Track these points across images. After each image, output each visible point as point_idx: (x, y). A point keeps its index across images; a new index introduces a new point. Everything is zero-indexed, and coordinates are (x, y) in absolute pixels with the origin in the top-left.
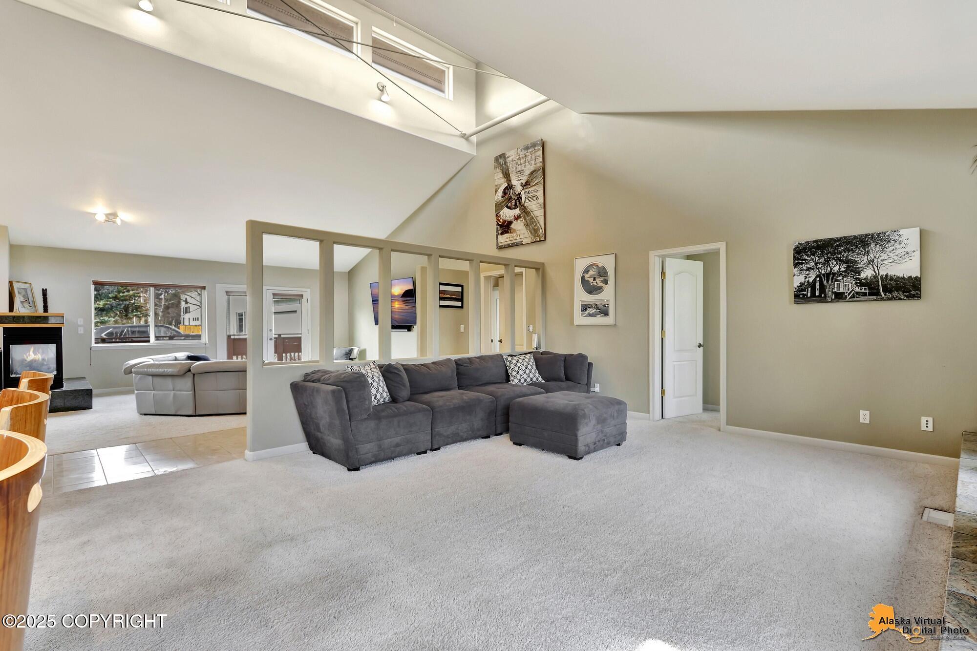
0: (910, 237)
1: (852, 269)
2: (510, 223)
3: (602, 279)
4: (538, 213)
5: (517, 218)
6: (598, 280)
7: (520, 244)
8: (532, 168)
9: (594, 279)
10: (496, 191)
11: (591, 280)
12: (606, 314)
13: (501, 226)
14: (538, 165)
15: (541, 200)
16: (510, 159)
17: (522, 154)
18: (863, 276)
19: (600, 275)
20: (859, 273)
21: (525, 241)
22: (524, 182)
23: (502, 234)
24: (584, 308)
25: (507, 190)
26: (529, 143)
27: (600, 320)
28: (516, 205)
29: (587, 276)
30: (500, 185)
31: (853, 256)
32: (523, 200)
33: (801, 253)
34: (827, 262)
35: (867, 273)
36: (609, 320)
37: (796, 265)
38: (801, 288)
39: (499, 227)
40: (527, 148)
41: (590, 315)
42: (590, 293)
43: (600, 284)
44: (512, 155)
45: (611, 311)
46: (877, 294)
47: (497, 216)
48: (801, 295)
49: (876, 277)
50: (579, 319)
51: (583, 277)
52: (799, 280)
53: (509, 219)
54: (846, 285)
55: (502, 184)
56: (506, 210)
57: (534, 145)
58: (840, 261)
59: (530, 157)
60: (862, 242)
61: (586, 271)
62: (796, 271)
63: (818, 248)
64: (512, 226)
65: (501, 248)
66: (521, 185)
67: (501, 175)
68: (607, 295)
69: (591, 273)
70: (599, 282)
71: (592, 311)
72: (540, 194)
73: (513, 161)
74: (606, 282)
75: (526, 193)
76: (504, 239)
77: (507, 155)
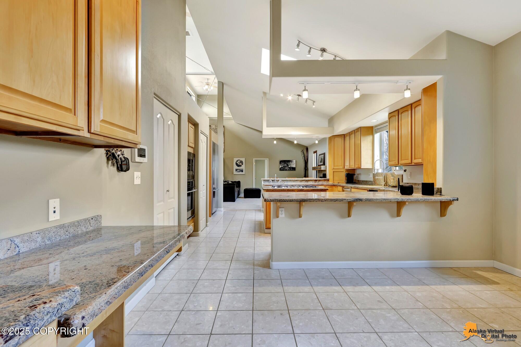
0: (294, 161)
1: (288, 165)
3: (241, 163)
6: (240, 164)
9: (239, 163)
11: (238, 163)
12: (242, 171)
17: (217, 127)
18: (289, 167)
19: (241, 162)
20: (288, 166)
24: (236, 170)
27: (241, 173)
29: (237, 162)
31: (288, 164)
33: (281, 162)
34: (284, 164)
35: (290, 166)
36: (243, 173)
37: (280, 164)
38: (281, 168)
41: (238, 172)
42: (238, 166)
43: (241, 165)
45: (244, 171)
46: (291, 170)
48: (281, 169)
49: (290, 167)
50: (235, 173)
51: (236, 163)
52: (280, 167)
54: (287, 168)
58: (286, 164)
60: (289, 161)
61: (237, 161)
62: (280, 165)
63: (283, 161)
68: (243, 167)
69: (238, 162)
70: (241, 164)
71: (239, 171)
73: (213, 128)
74: (242, 164)
77: (211, 126)
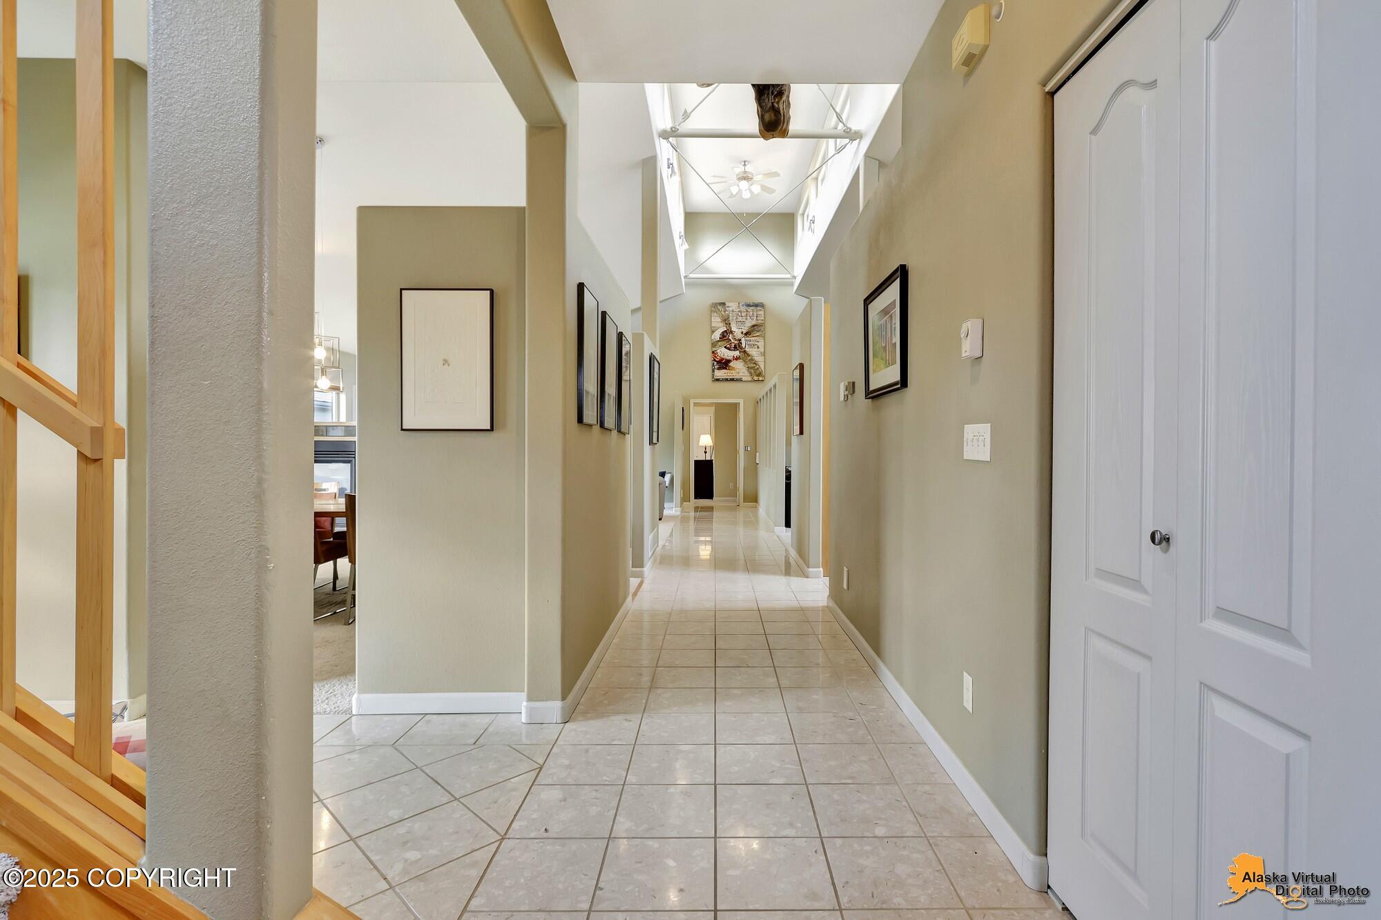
2: (729, 361)
4: (759, 359)
5: (737, 359)
7: (740, 380)
8: (754, 322)
10: (713, 332)
13: (718, 362)
14: (760, 321)
15: (762, 350)
16: (731, 309)
17: (743, 309)
21: (744, 379)
22: (745, 332)
23: (719, 369)
25: (725, 334)
26: (751, 302)
28: (735, 347)
30: (718, 328)
32: (743, 345)
39: (715, 363)
40: (749, 305)
44: (732, 306)
47: (713, 352)
53: (728, 358)
55: (720, 327)
56: (723, 350)
57: (756, 305)
59: (751, 313)
64: (731, 364)
65: (718, 380)
66: (742, 333)
67: (719, 320)
72: (761, 344)
73: (733, 311)
75: (746, 341)
76: (720, 374)
77: (727, 304)
